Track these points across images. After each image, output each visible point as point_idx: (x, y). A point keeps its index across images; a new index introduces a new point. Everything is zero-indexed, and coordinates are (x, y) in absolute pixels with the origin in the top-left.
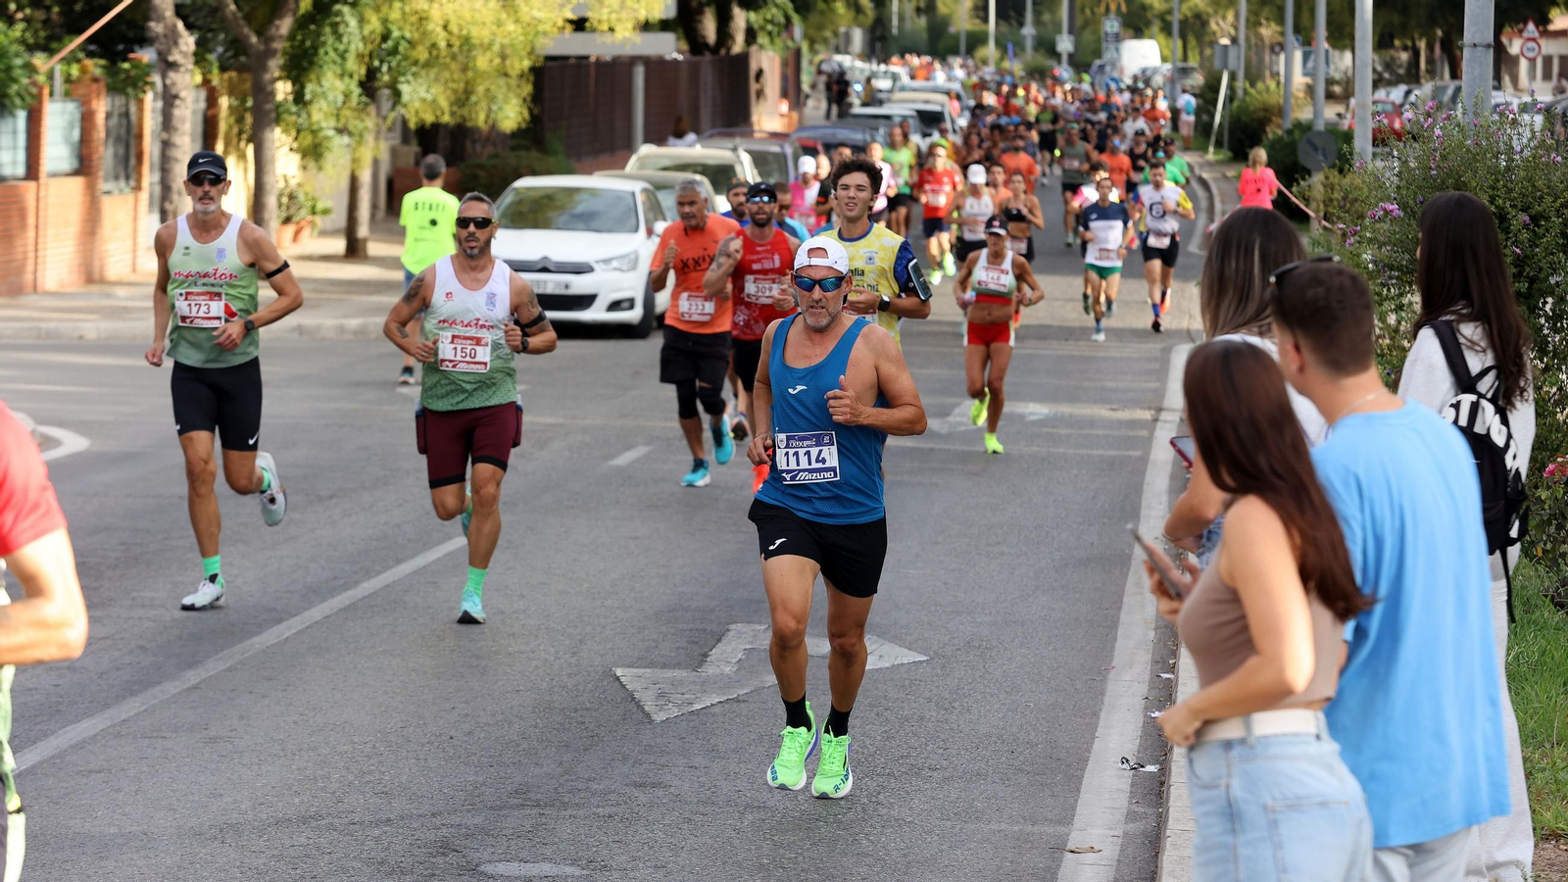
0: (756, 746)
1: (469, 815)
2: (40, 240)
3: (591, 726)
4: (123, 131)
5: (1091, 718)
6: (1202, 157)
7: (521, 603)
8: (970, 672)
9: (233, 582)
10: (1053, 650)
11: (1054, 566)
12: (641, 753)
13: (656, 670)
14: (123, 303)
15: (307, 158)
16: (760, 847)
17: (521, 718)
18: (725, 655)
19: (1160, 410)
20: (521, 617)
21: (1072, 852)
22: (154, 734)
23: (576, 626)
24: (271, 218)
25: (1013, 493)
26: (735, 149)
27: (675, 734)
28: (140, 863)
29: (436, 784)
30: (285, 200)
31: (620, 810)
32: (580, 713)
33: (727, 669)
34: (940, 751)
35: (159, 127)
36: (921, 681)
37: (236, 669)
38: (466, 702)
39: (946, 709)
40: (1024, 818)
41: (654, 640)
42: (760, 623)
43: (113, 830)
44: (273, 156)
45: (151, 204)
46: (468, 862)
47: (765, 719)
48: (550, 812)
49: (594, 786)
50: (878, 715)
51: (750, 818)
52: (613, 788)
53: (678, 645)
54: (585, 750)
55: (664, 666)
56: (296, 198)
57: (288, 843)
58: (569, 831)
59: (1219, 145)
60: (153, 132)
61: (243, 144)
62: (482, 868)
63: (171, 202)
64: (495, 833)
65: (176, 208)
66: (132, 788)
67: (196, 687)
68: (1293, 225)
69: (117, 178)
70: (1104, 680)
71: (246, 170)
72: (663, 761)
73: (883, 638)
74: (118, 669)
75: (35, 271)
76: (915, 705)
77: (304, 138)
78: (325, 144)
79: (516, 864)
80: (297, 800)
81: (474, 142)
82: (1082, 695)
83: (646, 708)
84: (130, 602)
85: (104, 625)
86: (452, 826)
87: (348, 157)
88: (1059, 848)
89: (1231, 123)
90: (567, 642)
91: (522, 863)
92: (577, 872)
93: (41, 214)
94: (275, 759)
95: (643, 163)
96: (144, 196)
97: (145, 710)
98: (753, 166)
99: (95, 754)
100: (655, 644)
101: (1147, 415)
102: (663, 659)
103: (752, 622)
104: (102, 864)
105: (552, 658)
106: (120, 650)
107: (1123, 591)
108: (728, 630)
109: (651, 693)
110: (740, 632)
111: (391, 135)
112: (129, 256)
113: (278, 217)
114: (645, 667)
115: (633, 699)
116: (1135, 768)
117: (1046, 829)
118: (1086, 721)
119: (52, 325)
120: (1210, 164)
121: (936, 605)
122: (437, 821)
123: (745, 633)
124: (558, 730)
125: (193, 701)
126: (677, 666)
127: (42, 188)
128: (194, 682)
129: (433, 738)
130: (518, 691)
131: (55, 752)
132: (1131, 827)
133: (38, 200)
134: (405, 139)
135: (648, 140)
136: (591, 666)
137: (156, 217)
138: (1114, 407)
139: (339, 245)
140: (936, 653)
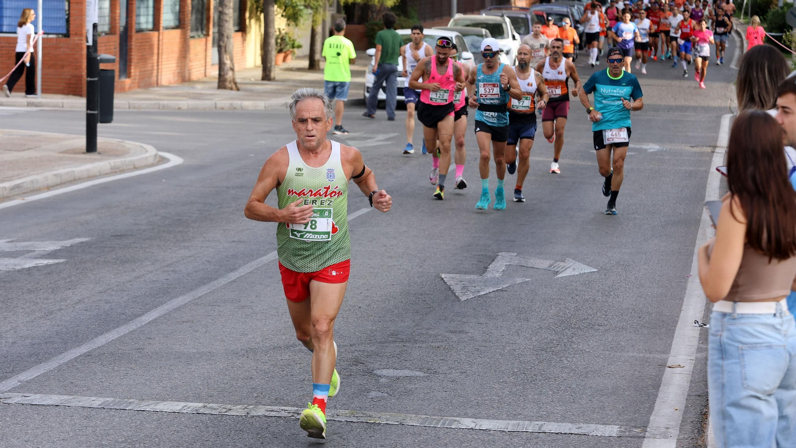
0: (512, 313)
1: (369, 346)
2: (160, 60)
3: (429, 302)
4: (200, 7)
5: (679, 301)
6: (737, 20)
7: (394, 241)
8: (619, 277)
9: (253, 229)
10: (660, 267)
11: (661, 225)
12: (454, 316)
13: (461, 275)
14: (200, 92)
15: (290, 20)
16: (513, 364)
17: (395, 298)
18: (496, 268)
19: (715, 147)
20: (395, 248)
21: (669, 367)
22: (215, 304)
23: (422, 253)
24: (272, 50)
25: (641, 188)
26: (502, 16)
27: (471, 307)
28: (208, 367)
29: (352, 330)
30: (279, 41)
31: (443, 344)
32: (423, 296)
33: (497, 275)
34: (603, 316)
35: (218, 4)
36: (594, 282)
37: (254, 273)
38: (367, 290)
39: (606, 296)
40: (646, 351)
41: (460, 260)
42: (513, 252)
43: (194, 351)
44: (274, 19)
45: (213, 43)
46: (368, 369)
47: (516, 300)
48: (408, 345)
49: (431, 332)
50: (572, 298)
51: (508, 348)
52: (440, 333)
53: (472, 262)
54: (426, 314)
55: (466, 273)
56: (285, 40)
57: (280, 358)
58: (418, 354)
59: (746, 14)
60: (215, 7)
61: (258, 13)
62: (375, 372)
63: (223, 42)
64: (381, 355)
65: (226, 44)
66: (203, 330)
67: (234, 281)
68: (783, 55)
69: (197, 30)
70: (686, 282)
71: (260, 26)
72: (465, 320)
73: (575, 260)
74: (196, 272)
75: (157, 76)
76: (591, 294)
77: (288, 10)
78: (299, 13)
79: (392, 370)
80: (284, 337)
81: (372, 12)
82: (675, 289)
83: (457, 294)
84: (203, 239)
85: (190, 250)
86: (360, 351)
87: (311, 20)
88: (663, 365)
89: (752, 3)
90: (417, 261)
91: (395, 370)
92: (422, 374)
93: (160, 48)
94: (273, 317)
95: (456, 23)
96: (210, 39)
97: (210, 292)
98: (511, 25)
99: (186, 313)
100: (461, 262)
101: (709, 150)
102: (465, 270)
103: (510, 252)
104: (189, 367)
105: (410, 269)
106: (197, 262)
107: (696, 238)
108: (498, 255)
109: (458, 286)
110: (503, 257)
111: (332, 9)
112: (203, 68)
113: (276, 49)
114: (456, 274)
115: (450, 289)
116: (701, 326)
117: (656, 355)
118: (678, 302)
119: (165, 102)
120: (742, 24)
121: (602, 244)
122: (353, 349)
123: (506, 257)
124: (413, 304)
125: (233, 288)
126: (472, 273)
127: (161, 35)
128: (233, 279)
129: (350, 308)
130: (393, 285)
131: (167, 312)
132: (699, 355)
133: (159, 41)
134: (339, 11)
135: (458, 12)
136: (429, 273)
137: (216, 49)
138: (692, 145)
139: (305, 63)
140: (602, 268)
